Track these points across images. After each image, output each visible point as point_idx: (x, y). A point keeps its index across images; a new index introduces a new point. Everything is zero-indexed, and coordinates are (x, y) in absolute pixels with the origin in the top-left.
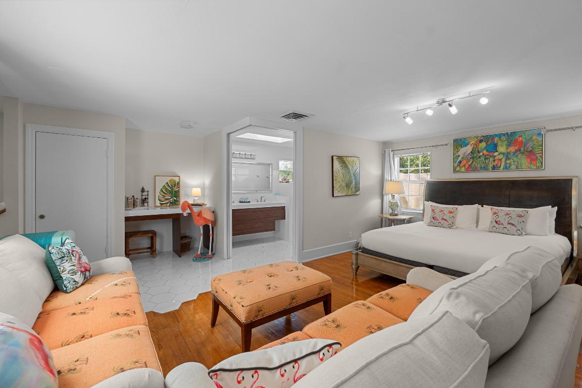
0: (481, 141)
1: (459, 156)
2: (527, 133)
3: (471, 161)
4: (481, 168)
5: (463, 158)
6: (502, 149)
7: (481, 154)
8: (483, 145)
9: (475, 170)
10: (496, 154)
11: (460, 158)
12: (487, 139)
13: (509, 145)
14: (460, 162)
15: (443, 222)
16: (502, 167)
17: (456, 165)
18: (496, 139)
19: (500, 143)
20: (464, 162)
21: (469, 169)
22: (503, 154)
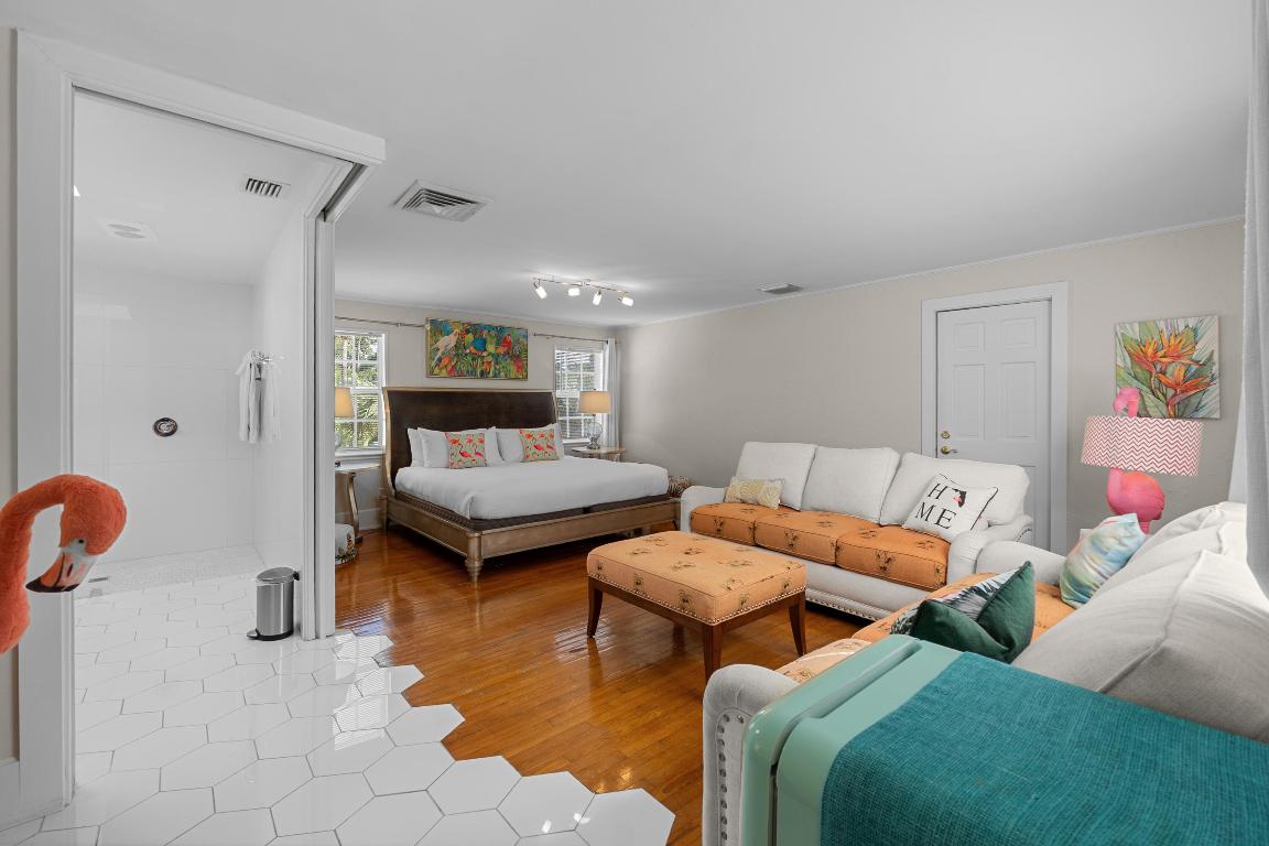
0: (468, 332)
1: (438, 349)
2: (515, 331)
3: (455, 359)
4: (468, 372)
5: (443, 354)
6: (491, 348)
7: (468, 351)
8: (470, 337)
9: (461, 375)
10: (485, 354)
11: (439, 354)
12: (473, 329)
13: (498, 344)
14: (440, 360)
15: (476, 457)
16: (491, 374)
17: (433, 364)
18: (485, 332)
19: (489, 340)
20: (445, 362)
21: (454, 373)
22: (493, 355)
